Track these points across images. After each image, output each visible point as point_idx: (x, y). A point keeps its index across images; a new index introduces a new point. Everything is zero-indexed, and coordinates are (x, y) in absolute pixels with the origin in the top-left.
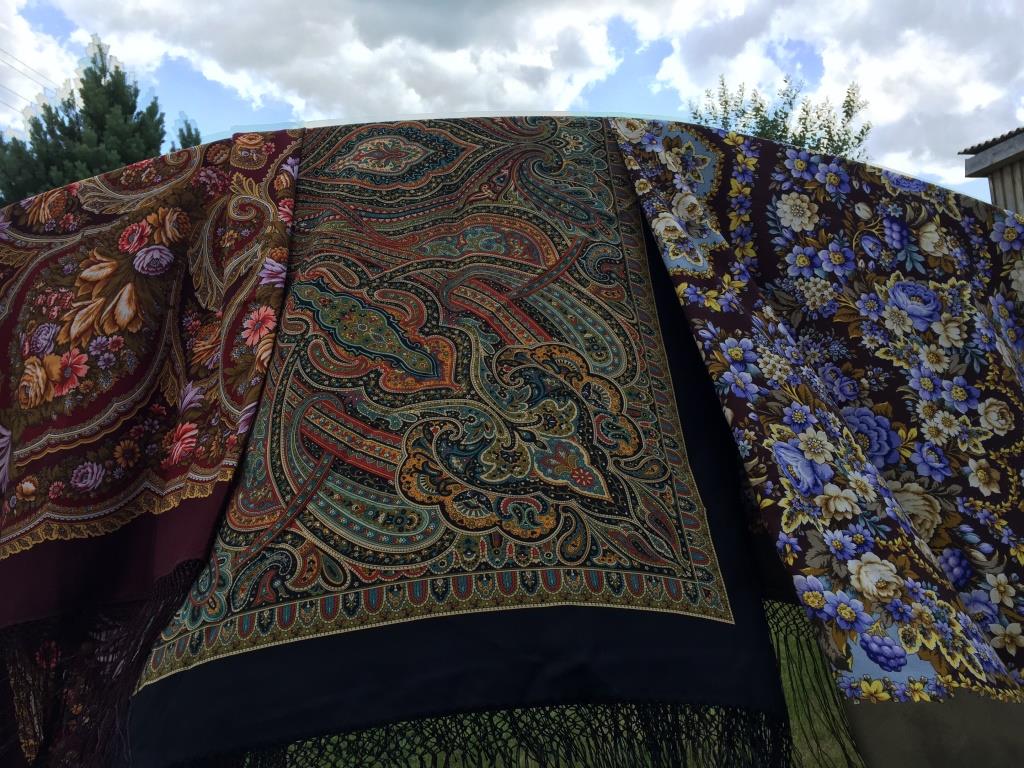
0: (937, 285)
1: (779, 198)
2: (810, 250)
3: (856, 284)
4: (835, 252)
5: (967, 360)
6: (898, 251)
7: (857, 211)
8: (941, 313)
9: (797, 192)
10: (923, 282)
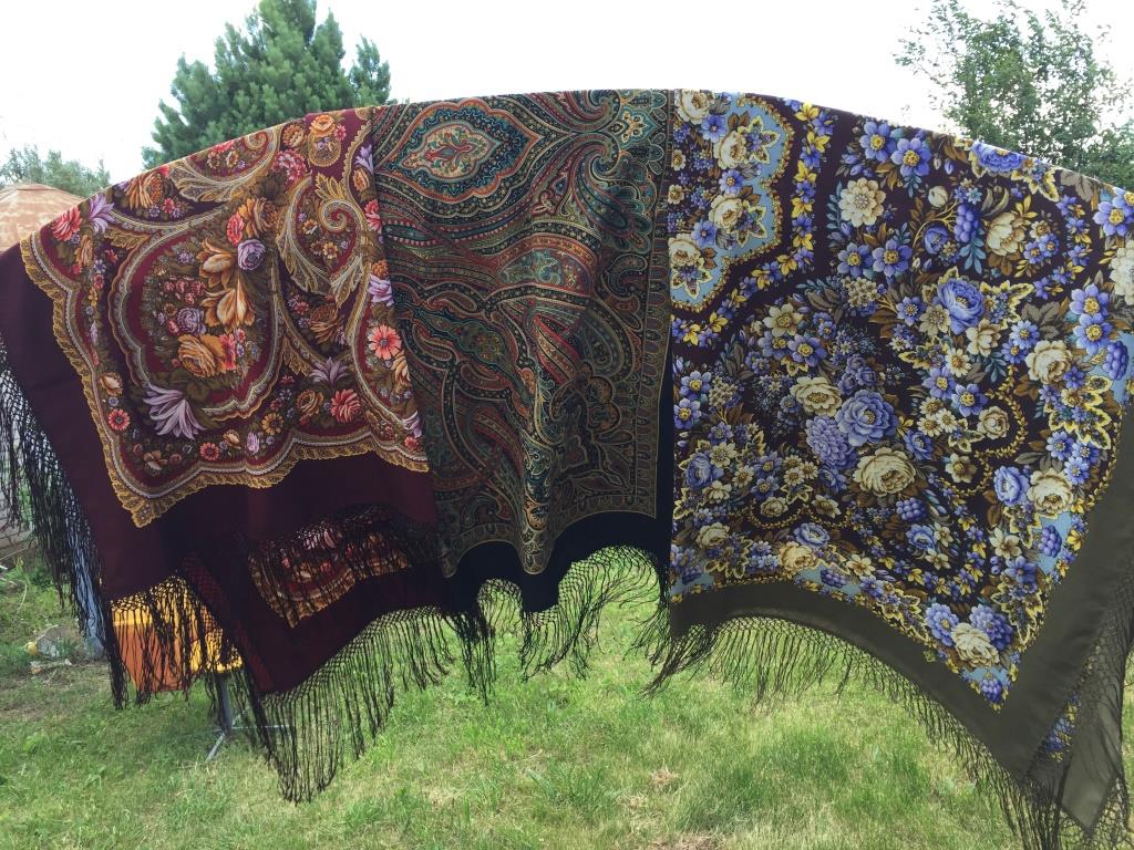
0: (989, 287)
1: (845, 186)
2: (864, 249)
3: (902, 286)
4: (891, 251)
5: (987, 370)
6: (963, 244)
7: (930, 198)
8: (980, 319)
9: (866, 177)
10: (977, 283)
